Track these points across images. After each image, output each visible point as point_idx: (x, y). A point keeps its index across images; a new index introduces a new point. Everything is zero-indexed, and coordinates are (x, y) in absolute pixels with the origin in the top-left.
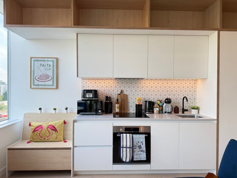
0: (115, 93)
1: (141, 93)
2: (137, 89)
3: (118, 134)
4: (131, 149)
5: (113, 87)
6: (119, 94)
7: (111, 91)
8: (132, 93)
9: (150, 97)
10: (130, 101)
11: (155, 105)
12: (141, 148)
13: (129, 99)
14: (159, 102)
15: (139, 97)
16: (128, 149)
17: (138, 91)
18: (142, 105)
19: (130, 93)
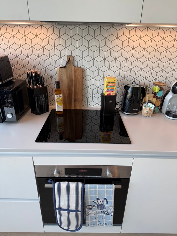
0: (53, 63)
1: (118, 64)
2: (108, 54)
3: (49, 181)
4: (79, 213)
5: (48, 47)
6: (64, 67)
7: (44, 57)
8: (96, 64)
9: (138, 74)
10: (90, 83)
11: (148, 97)
12: (104, 208)
13: (88, 78)
14: (157, 89)
15: (111, 73)
16: (73, 215)
17: (110, 59)
18: (115, 96)
19: (91, 64)
